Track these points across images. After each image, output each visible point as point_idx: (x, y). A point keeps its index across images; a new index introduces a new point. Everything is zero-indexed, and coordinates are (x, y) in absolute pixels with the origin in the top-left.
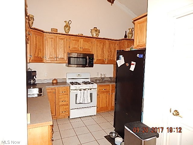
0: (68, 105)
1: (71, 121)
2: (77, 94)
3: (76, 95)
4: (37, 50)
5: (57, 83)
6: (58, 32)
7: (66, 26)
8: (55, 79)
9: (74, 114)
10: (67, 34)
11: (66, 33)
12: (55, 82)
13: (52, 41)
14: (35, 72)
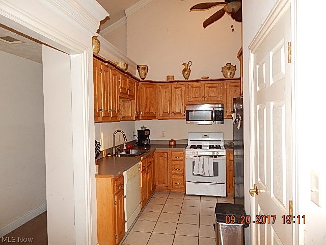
0: (184, 175)
1: (187, 198)
2: (194, 160)
3: (194, 163)
4: (148, 106)
5: (175, 146)
6: (175, 79)
7: (184, 71)
8: (172, 140)
9: (191, 189)
10: (187, 80)
11: (185, 78)
12: (172, 143)
13: (166, 92)
14: (149, 130)
